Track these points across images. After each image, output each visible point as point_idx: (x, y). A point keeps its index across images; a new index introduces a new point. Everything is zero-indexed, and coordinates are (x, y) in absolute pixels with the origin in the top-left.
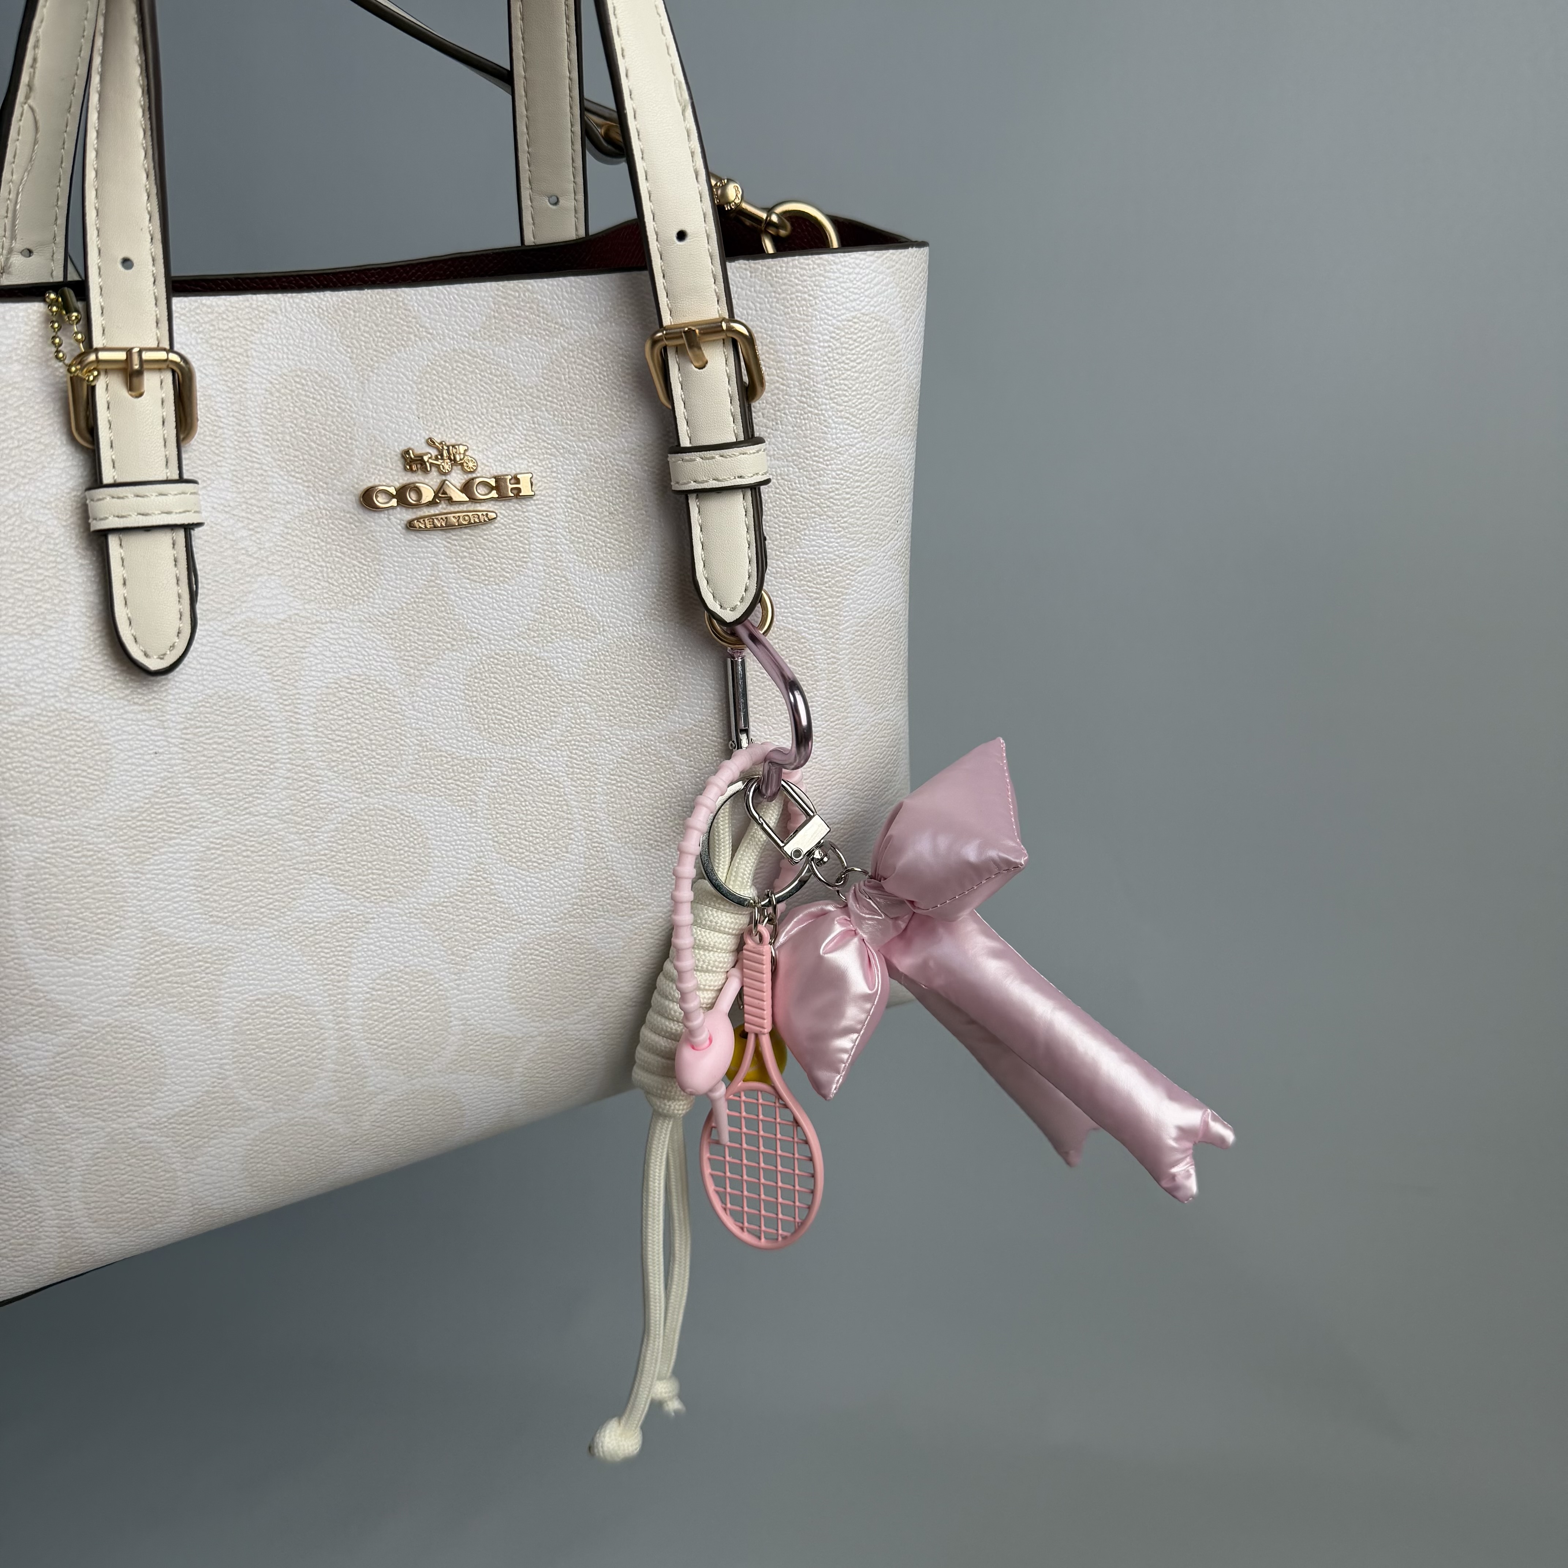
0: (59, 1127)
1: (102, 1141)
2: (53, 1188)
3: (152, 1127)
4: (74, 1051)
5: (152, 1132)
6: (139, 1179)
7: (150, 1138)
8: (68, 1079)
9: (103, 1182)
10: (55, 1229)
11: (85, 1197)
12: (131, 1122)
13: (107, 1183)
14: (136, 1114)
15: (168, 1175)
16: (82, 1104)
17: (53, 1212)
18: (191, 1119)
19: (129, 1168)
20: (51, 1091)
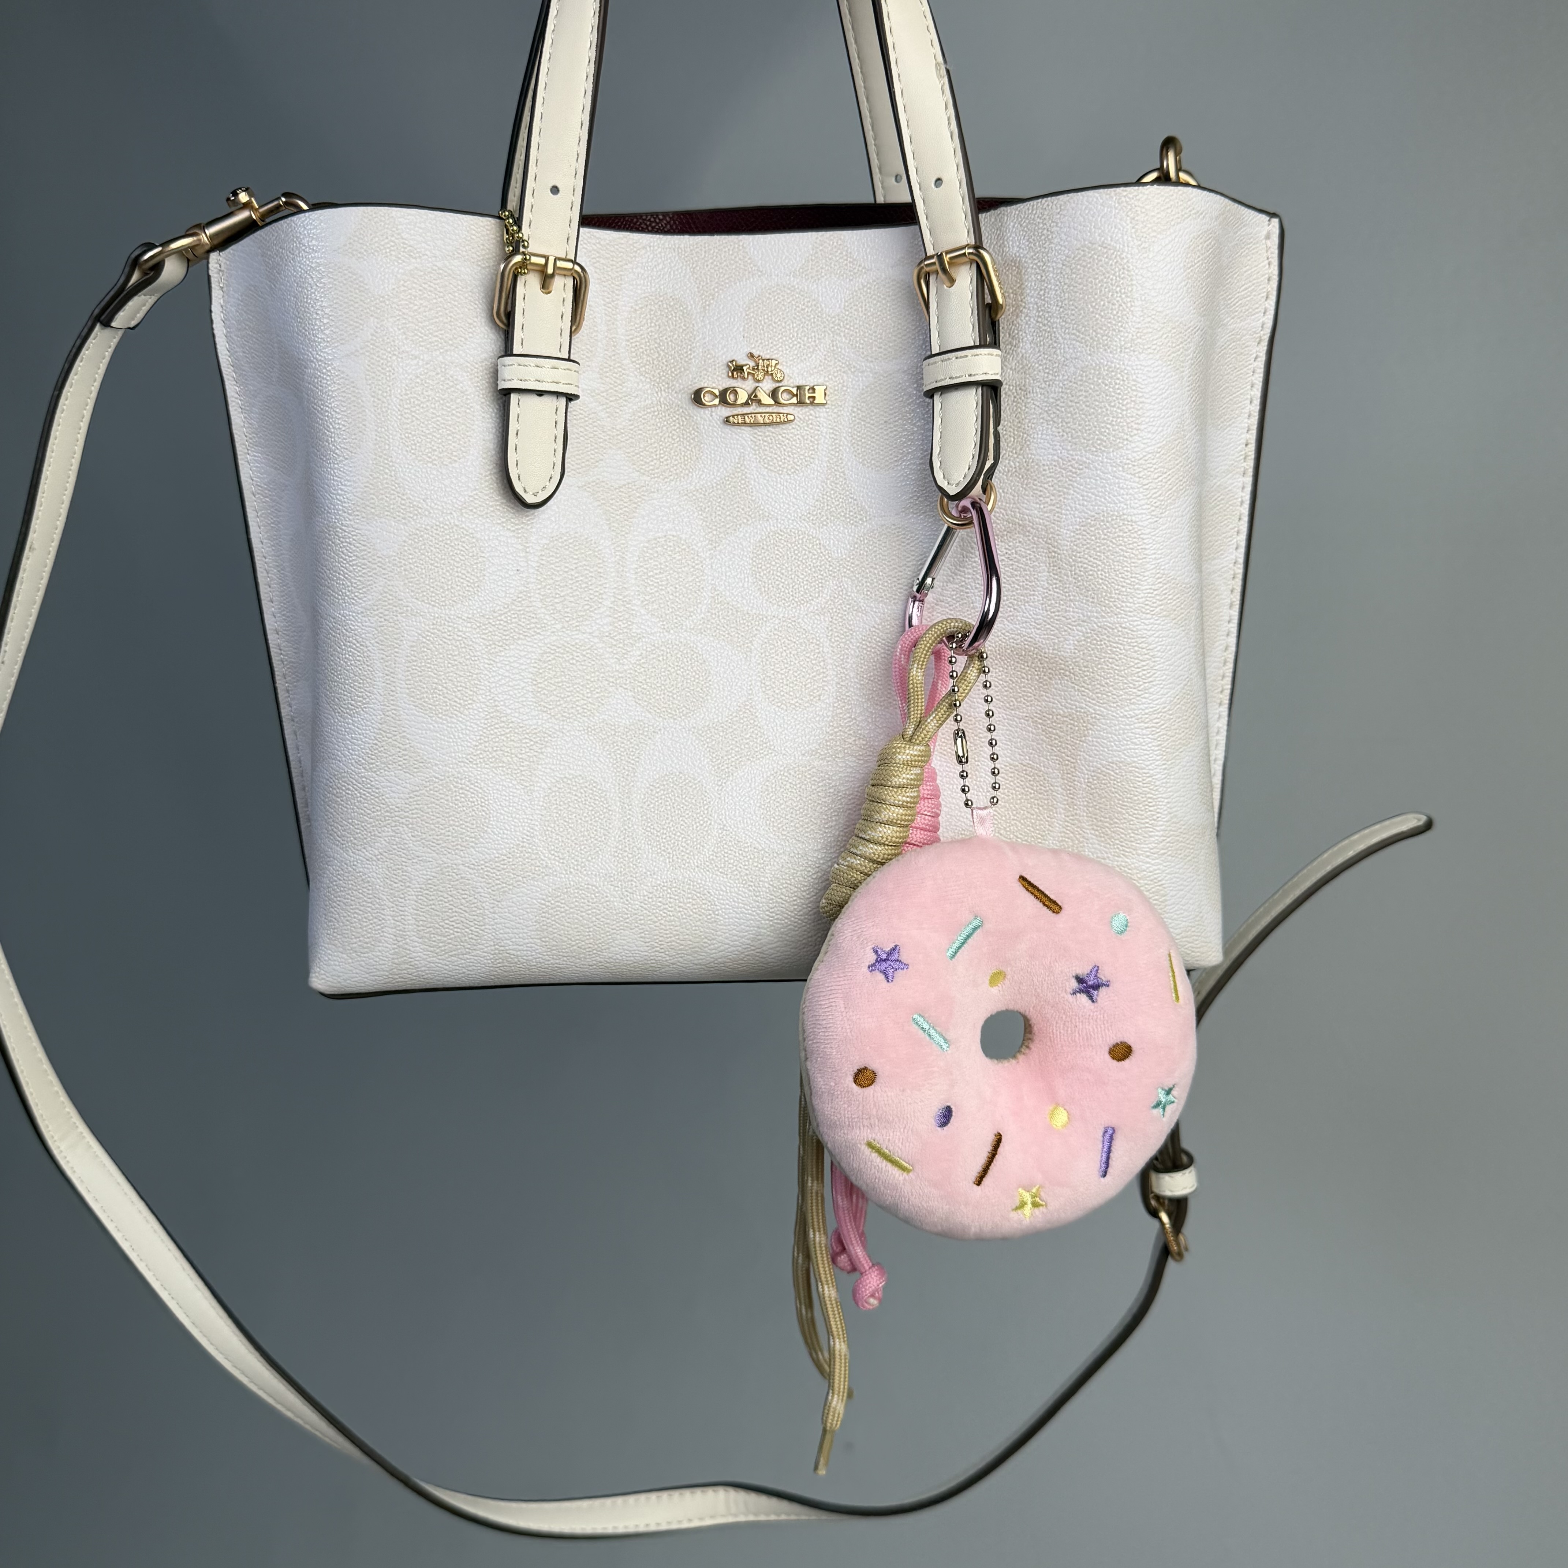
0: (405, 851)
1: (433, 870)
2: (395, 901)
3: (472, 866)
4: (423, 792)
5: (471, 871)
6: (457, 910)
7: (469, 876)
8: (417, 813)
9: (431, 905)
10: (392, 936)
11: (416, 914)
12: (457, 859)
13: (433, 907)
14: (462, 853)
15: (478, 912)
16: (424, 836)
17: (392, 921)
18: (502, 866)
19: (450, 898)
20: (404, 821)
